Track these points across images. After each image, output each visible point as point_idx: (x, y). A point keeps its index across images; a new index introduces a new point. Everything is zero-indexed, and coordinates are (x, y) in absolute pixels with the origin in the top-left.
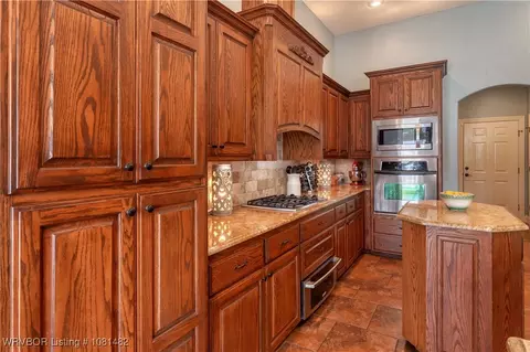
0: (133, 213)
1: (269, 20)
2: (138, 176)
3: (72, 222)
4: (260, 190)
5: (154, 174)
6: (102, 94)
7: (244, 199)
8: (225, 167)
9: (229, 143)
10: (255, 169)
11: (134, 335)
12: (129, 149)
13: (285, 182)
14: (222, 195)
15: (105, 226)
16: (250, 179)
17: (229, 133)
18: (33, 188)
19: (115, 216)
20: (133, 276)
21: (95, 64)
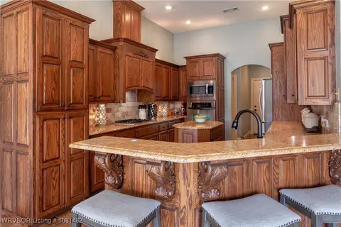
0: (64, 118)
1: (121, 43)
2: (66, 108)
3: (49, 119)
4: (123, 117)
5: (70, 108)
6: (56, 86)
7: (113, 120)
8: (102, 106)
9: (103, 96)
10: (121, 106)
11: (64, 152)
12: (63, 101)
13: (138, 113)
14: (101, 117)
15: (57, 121)
16: (118, 111)
17: (103, 91)
18: (41, 111)
19: (59, 119)
20: (64, 136)
21: (55, 79)
